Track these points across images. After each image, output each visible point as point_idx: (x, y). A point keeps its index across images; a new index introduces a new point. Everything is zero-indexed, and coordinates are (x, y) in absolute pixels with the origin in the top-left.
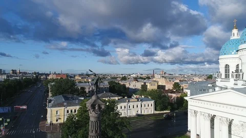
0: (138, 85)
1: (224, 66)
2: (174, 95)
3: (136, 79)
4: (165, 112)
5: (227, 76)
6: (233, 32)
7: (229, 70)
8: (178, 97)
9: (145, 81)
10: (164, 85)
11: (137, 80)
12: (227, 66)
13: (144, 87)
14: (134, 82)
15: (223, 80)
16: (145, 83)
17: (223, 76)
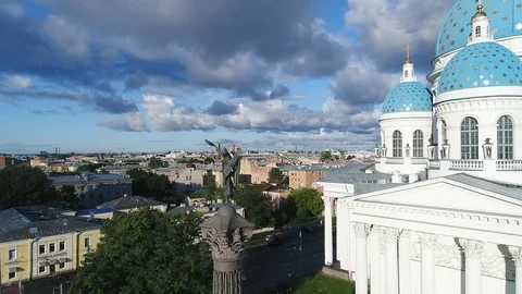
0: (196, 177)
1: (392, 135)
2: (275, 195)
3: (192, 163)
4: (264, 230)
5: (397, 153)
6: (405, 69)
7: (400, 141)
8: (282, 198)
9: (210, 166)
10: (248, 173)
11: (193, 166)
12: (397, 134)
13: (209, 178)
14: (188, 170)
15: (391, 161)
16: (209, 171)
17: (390, 153)
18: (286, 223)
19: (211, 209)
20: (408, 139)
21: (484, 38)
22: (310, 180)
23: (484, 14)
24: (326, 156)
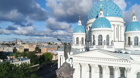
0: (11, 50)
1: (76, 38)
4: (36, 65)
5: (77, 43)
7: (78, 40)
8: (40, 56)
9: (15, 46)
10: (28, 48)
11: (10, 46)
13: (15, 50)
14: (8, 47)
15: (76, 45)
16: (15, 48)
17: (75, 43)
18: (42, 63)
19: (19, 60)
20: (80, 40)
21: (102, 16)
22: (47, 50)
23: (102, 10)
24: (49, 43)
